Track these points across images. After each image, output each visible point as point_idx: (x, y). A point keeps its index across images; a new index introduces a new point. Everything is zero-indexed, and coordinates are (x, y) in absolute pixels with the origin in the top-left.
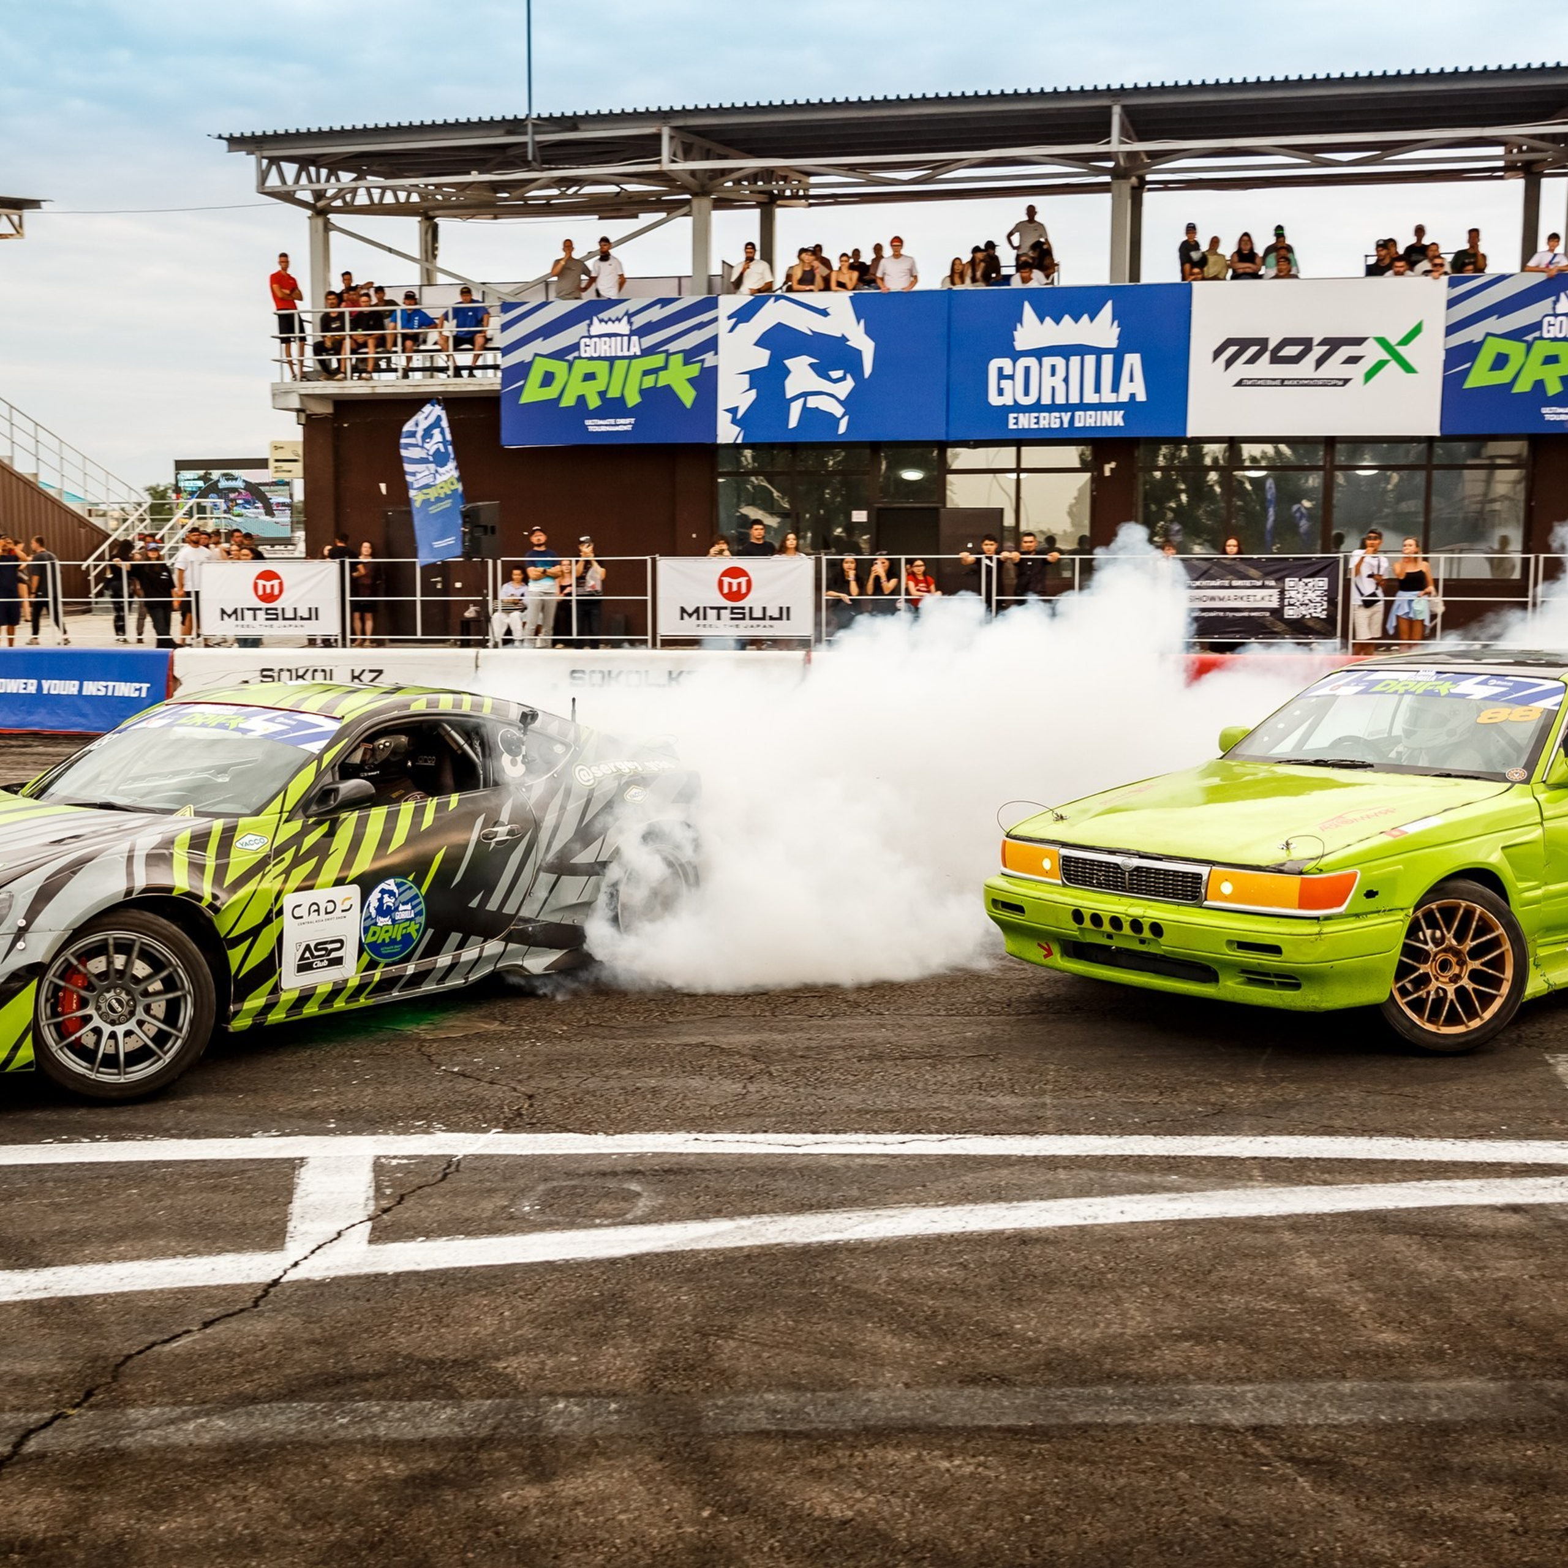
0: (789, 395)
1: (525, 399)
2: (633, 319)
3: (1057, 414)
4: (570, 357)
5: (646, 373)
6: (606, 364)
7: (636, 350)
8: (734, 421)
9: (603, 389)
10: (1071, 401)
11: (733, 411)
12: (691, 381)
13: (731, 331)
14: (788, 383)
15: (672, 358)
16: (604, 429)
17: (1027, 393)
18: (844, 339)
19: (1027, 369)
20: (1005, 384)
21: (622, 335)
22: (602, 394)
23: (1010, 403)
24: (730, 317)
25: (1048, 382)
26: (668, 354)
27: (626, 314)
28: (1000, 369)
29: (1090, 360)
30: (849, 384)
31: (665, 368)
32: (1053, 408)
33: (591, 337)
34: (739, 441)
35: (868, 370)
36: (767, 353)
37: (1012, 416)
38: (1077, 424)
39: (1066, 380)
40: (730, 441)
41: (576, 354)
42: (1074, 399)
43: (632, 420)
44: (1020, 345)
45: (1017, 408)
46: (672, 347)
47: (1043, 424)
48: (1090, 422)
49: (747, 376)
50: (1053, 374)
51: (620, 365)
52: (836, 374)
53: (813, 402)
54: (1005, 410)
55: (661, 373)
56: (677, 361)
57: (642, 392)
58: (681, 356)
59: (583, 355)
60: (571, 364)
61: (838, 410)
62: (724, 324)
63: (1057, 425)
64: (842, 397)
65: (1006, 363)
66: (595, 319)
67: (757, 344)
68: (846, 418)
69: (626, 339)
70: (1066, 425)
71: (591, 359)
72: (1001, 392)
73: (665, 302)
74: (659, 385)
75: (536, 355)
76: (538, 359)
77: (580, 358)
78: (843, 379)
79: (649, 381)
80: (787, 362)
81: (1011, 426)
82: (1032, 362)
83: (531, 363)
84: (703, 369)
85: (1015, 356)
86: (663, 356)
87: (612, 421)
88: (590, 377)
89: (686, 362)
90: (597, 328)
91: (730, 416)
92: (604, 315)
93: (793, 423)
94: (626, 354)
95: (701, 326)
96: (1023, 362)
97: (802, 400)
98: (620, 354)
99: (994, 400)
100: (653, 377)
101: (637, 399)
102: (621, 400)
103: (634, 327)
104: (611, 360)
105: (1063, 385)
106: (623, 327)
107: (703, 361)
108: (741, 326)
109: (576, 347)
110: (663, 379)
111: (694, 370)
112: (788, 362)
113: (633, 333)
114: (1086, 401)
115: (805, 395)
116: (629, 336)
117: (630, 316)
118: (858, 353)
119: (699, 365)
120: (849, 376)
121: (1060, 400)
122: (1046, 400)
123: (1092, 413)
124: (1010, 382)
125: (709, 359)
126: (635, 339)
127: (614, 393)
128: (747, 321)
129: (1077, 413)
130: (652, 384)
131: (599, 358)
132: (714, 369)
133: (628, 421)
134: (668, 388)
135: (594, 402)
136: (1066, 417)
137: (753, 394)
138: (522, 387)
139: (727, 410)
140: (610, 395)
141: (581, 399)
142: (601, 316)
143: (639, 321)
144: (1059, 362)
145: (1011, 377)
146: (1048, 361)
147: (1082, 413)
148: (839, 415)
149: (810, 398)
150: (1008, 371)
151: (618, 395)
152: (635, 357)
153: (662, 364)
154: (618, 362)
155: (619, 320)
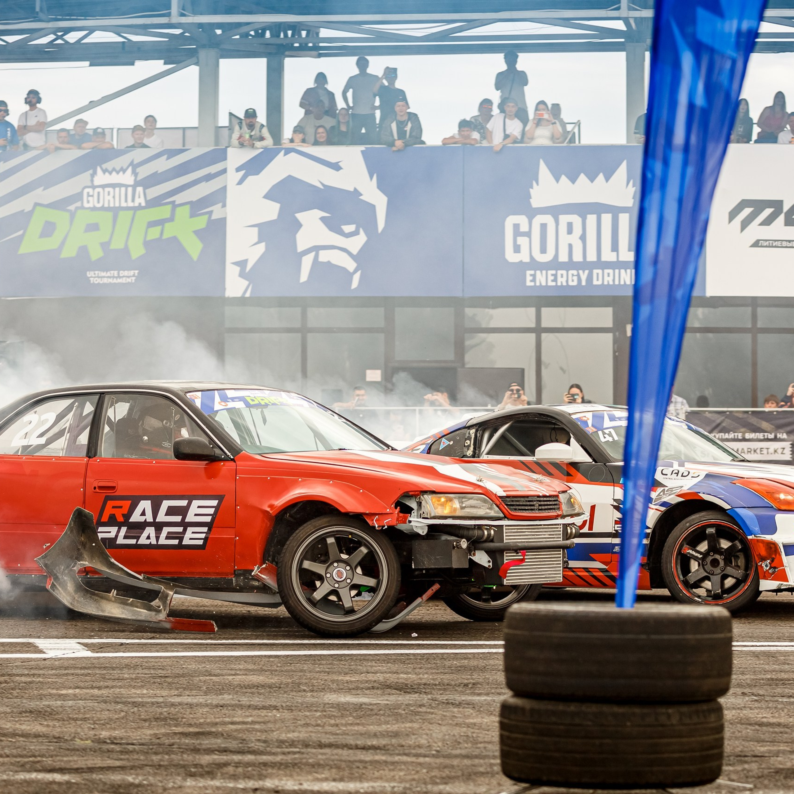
0: (300, 249)
1: (24, 249)
2: (138, 170)
3: (575, 272)
4: (72, 208)
5: (152, 224)
6: (110, 215)
7: (140, 201)
8: (242, 275)
9: (106, 239)
10: (589, 259)
11: (242, 264)
12: (196, 232)
13: (240, 182)
14: (300, 236)
15: (178, 210)
16: (105, 281)
17: (543, 250)
18: (357, 193)
19: (544, 227)
20: (522, 241)
21: (127, 186)
22: (105, 246)
23: (527, 259)
24: (238, 170)
25: (565, 239)
26: (174, 206)
27: (131, 164)
28: (516, 227)
29: (607, 218)
30: (362, 238)
31: (171, 219)
32: (570, 265)
33: (94, 187)
34: (248, 295)
35: (381, 224)
36: (276, 206)
37: (529, 273)
38: (595, 282)
39: (583, 238)
40: (239, 295)
41: (78, 204)
42: (592, 257)
43: (137, 272)
44: (536, 202)
45: (534, 265)
46: (179, 198)
47: (562, 281)
48: (609, 280)
49: (256, 229)
50: (570, 231)
51: (124, 218)
52: (349, 228)
53: (324, 256)
54: (522, 267)
55: (167, 225)
56: (183, 212)
57: (147, 244)
58: (187, 207)
59: (86, 205)
60: (73, 215)
61: (351, 265)
62: (233, 177)
63: (575, 283)
64: (355, 252)
65: (522, 220)
66: (99, 170)
67: (266, 197)
68: (358, 274)
69: (130, 190)
70: (584, 283)
71: (94, 209)
72: (517, 249)
73: (172, 153)
74: (165, 236)
75: (36, 204)
76: (38, 208)
77: (82, 208)
78: (355, 233)
79: (154, 233)
80: (298, 216)
81: (529, 283)
82: (548, 219)
83: (31, 212)
84: (210, 222)
85: (531, 213)
86: (169, 207)
87: (116, 273)
88: (93, 227)
89: (193, 215)
90: (101, 178)
91: (238, 269)
92: (108, 165)
93: (304, 277)
94: (130, 204)
95: (209, 178)
96: (539, 219)
97: (313, 255)
98: (124, 204)
99: (511, 257)
100: (159, 228)
101: (142, 251)
102: (126, 250)
103: (139, 178)
104: (115, 211)
105: (580, 243)
106: (128, 178)
107: (211, 213)
108: (250, 178)
109: (78, 197)
110: (169, 231)
111: (201, 222)
112: (300, 216)
113: (137, 184)
114: (603, 259)
115: (317, 249)
116: (134, 187)
117: (134, 166)
118: (372, 208)
119: (206, 217)
120: (361, 231)
121: (578, 257)
122: (563, 257)
123: (611, 271)
124: (526, 239)
125: (217, 212)
126: (140, 189)
127: (117, 244)
128: (257, 173)
129: (595, 271)
130: (157, 236)
131: (103, 208)
132: (223, 222)
133: (131, 273)
134: (174, 239)
135: (96, 253)
136: (584, 276)
137: (262, 247)
138: (21, 237)
139: (236, 263)
140: (113, 246)
141: (83, 250)
142: (104, 166)
143: (144, 172)
144: (576, 220)
145: (528, 234)
146: (564, 219)
147: (600, 271)
148: (351, 270)
149: (321, 252)
150: (524, 228)
151: (122, 246)
152: (140, 207)
153: (167, 215)
154: (121, 213)
155: (124, 171)
